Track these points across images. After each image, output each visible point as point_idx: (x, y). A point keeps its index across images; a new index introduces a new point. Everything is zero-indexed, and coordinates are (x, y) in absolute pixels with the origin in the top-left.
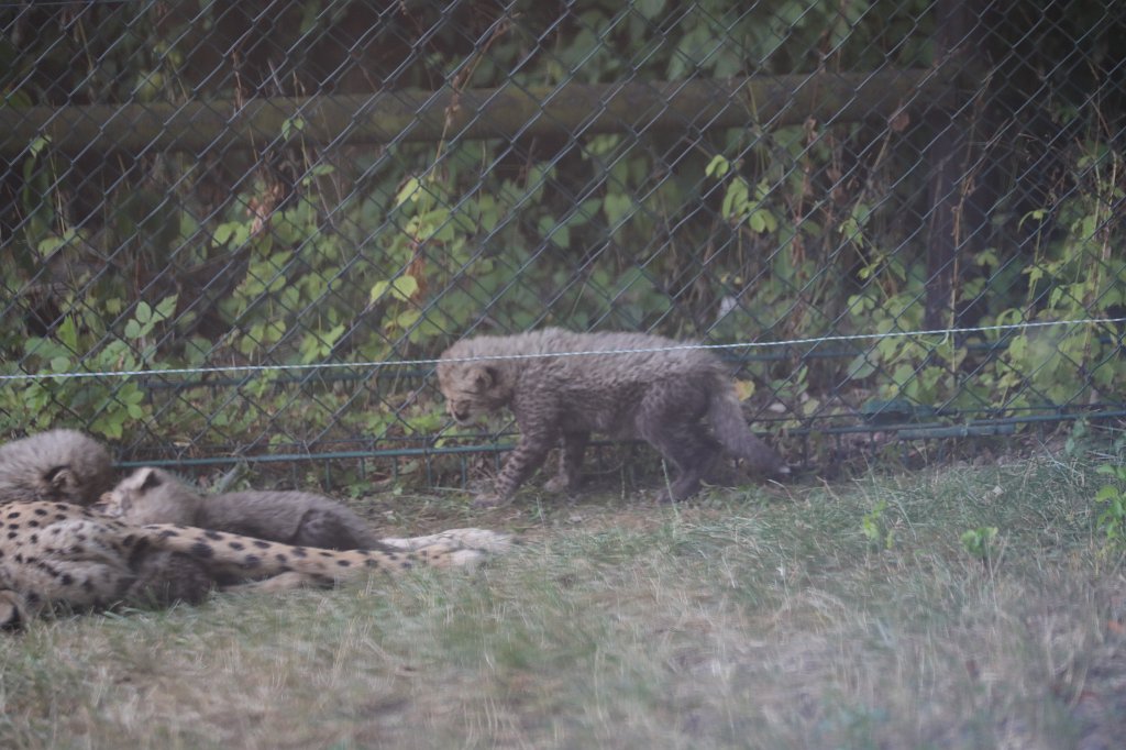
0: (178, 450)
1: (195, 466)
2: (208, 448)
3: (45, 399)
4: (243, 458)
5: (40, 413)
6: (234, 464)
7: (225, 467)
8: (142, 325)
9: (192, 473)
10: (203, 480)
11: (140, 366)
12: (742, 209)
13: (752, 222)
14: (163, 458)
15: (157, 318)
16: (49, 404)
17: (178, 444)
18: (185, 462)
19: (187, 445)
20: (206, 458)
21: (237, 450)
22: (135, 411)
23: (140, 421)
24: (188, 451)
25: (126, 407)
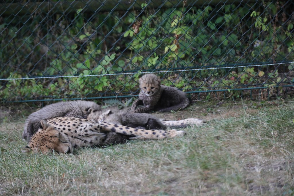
0: (116, 94)
1: (121, 98)
2: (124, 93)
3: (82, 81)
4: (133, 96)
5: (81, 85)
6: (131, 97)
7: (129, 98)
8: (107, 61)
9: (120, 99)
10: (123, 101)
11: (106, 73)
12: (260, 25)
13: (263, 28)
14: (113, 96)
15: (110, 60)
16: (83, 82)
17: (116, 92)
18: (119, 97)
19: (119, 92)
20: (124, 95)
21: (132, 93)
22: (105, 84)
23: (106, 87)
24: (119, 94)
25: (103, 83)
